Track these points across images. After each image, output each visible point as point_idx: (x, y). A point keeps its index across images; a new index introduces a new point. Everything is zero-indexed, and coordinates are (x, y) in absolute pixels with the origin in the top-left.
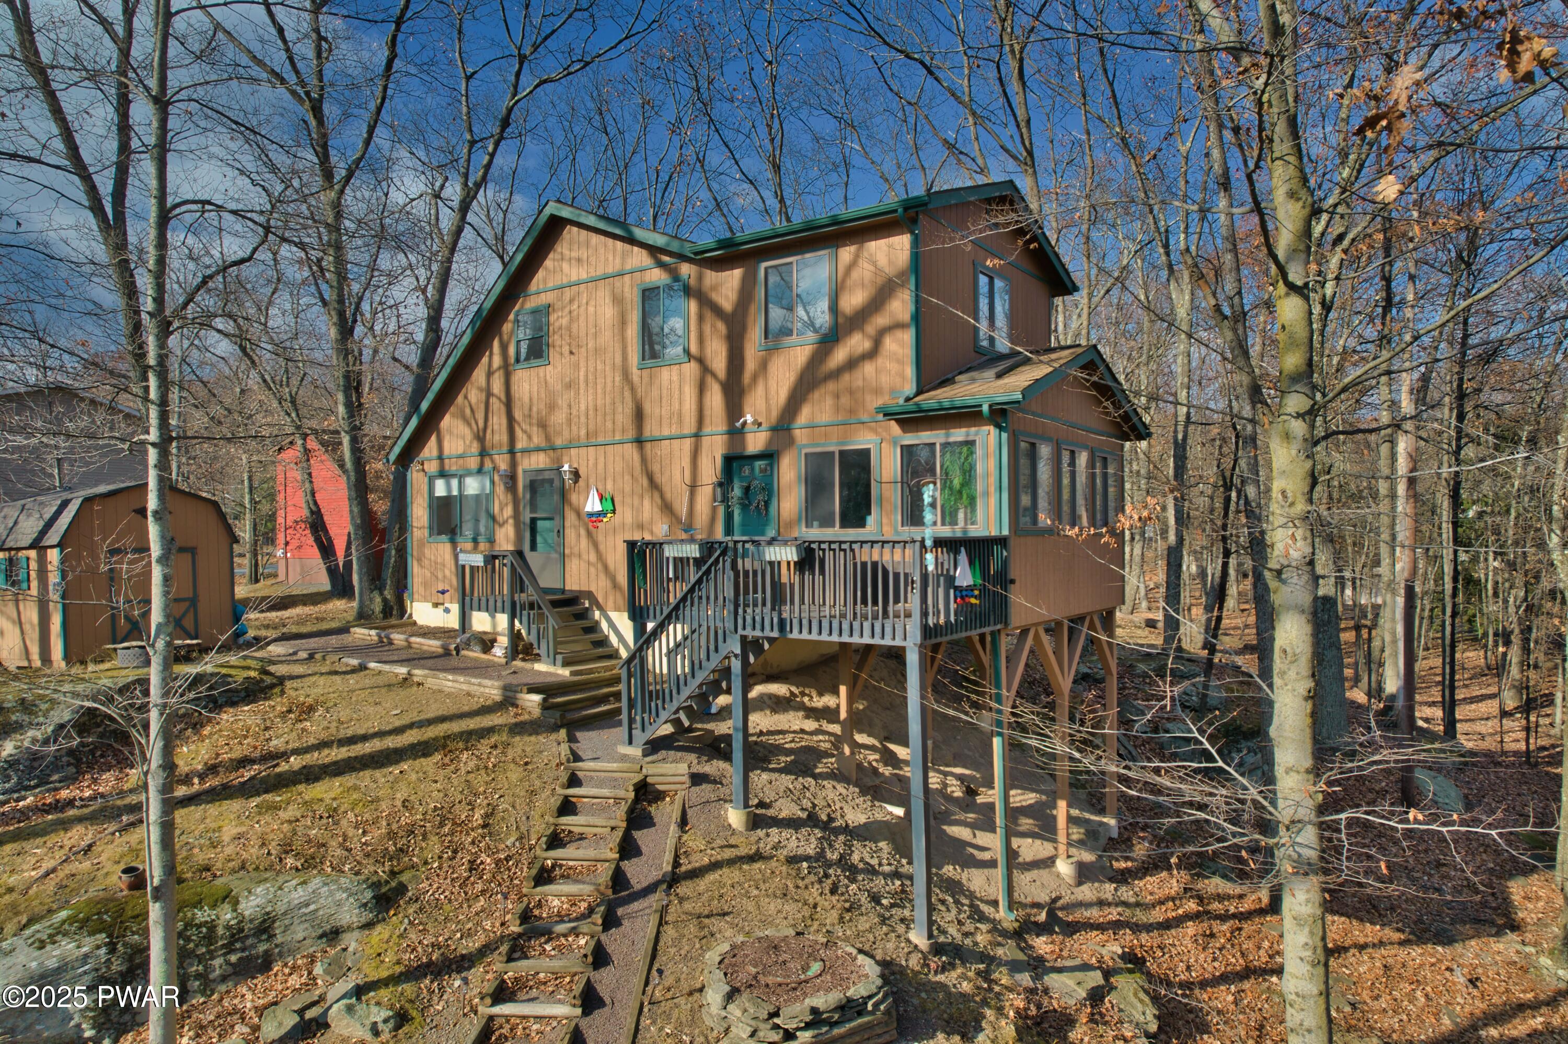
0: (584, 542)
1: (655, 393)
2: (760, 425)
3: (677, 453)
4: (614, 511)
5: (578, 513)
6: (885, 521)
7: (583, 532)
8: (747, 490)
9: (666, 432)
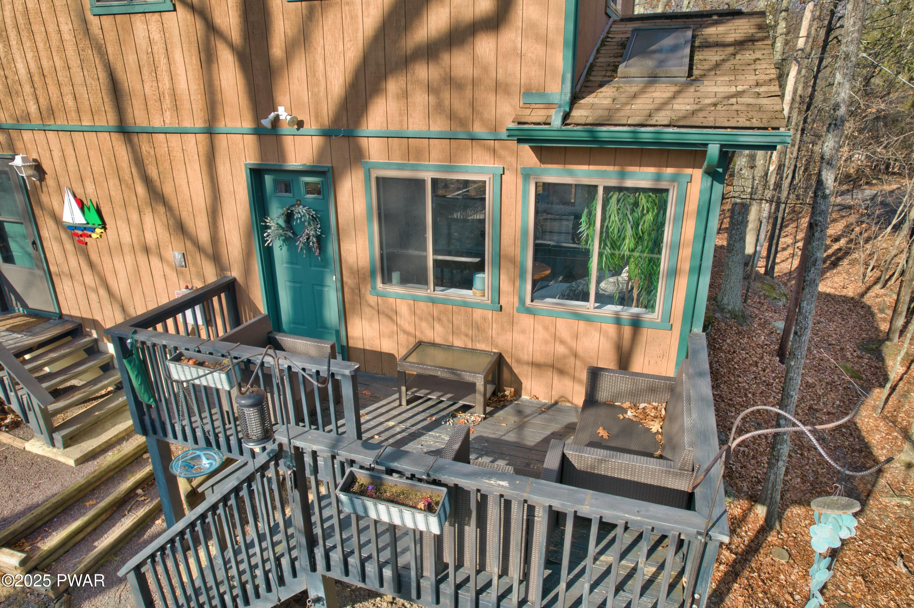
0: (73, 261)
1: (131, 58)
2: (300, 124)
3: (178, 154)
4: (104, 226)
5: (57, 220)
6: (505, 286)
7: (69, 246)
8: (289, 217)
9: (157, 123)
